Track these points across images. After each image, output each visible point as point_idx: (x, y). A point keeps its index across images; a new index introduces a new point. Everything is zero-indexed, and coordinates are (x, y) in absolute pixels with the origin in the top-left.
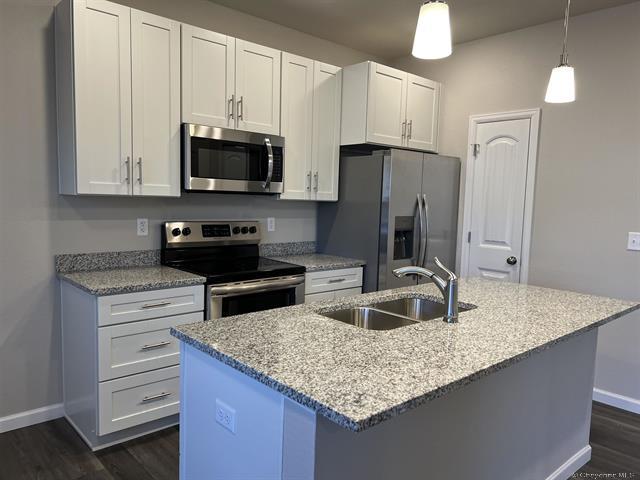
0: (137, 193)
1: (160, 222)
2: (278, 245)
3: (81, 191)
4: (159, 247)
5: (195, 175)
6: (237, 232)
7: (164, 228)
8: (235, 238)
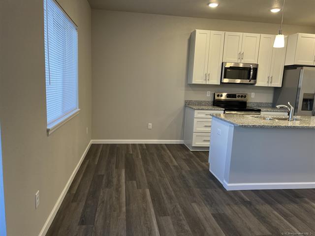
0: (207, 83)
1: (214, 92)
2: (255, 103)
3: (193, 83)
4: (213, 100)
5: (225, 78)
6: (239, 96)
7: (215, 94)
8: (237, 99)
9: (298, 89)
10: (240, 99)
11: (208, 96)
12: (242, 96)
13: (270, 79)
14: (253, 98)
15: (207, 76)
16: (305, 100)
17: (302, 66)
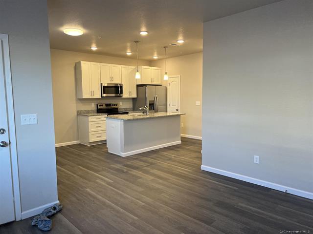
0: (93, 98)
2: (123, 109)
4: (96, 109)
5: (104, 93)
6: (113, 105)
7: (97, 105)
8: (112, 107)
9: (146, 98)
10: (114, 107)
11: (93, 107)
12: (115, 105)
13: (130, 93)
14: (122, 105)
15: (92, 93)
16: (150, 105)
17: (146, 85)
